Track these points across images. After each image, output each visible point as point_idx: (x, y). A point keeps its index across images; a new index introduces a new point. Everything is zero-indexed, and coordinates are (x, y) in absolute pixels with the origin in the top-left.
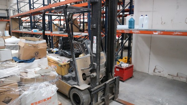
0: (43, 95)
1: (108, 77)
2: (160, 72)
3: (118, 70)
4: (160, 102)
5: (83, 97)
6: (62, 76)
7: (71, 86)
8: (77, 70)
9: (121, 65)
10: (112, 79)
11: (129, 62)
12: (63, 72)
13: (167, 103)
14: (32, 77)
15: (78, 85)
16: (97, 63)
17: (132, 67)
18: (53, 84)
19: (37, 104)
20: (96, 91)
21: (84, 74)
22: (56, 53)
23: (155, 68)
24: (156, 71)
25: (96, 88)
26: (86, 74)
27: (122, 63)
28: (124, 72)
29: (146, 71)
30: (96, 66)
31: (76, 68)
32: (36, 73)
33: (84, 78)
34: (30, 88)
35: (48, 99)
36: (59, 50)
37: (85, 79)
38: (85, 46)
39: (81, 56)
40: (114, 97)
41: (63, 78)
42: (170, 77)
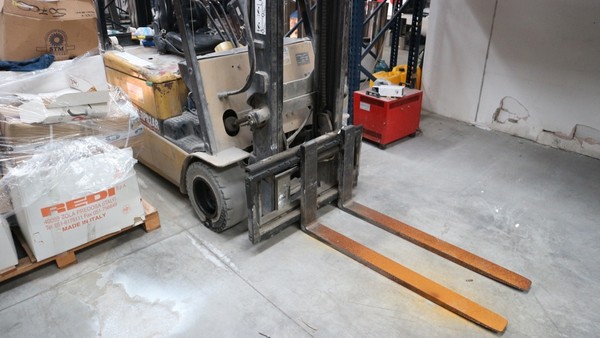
0: (82, 182)
1: (319, 127)
2: (516, 122)
3: (365, 106)
4: (496, 217)
5: (223, 190)
6: (161, 122)
7: (187, 154)
8: (202, 97)
9: (377, 89)
10: (332, 134)
11: (412, 80)
12: (162, 106)
13: (516, 223)
14: (38, 121)
15: (208, 150)
16: (270, 73)
17: (417, 98)
18: (122, 148)
19: (64, 210)
20: (264, 172)
21: (229, 115)
22: (145, 45)
23: (498, 106)
24: (503, 116)
25: (265, 161)
26: (238, 113)
27: (382, 83)
28: (385, 115)
29: (468, 116)
30: (266, 84)
31: (200, 90)
32: (48, 105)
33: (231, 129)
34: (35, 156)
35: (103, 194)
36: (157, 32)
37: (232, 132)
38: (239, 13)
39: (223, 47)
40: (338, 194)
41: (165, 128)
42: (548, 140)
